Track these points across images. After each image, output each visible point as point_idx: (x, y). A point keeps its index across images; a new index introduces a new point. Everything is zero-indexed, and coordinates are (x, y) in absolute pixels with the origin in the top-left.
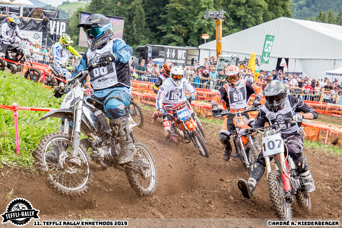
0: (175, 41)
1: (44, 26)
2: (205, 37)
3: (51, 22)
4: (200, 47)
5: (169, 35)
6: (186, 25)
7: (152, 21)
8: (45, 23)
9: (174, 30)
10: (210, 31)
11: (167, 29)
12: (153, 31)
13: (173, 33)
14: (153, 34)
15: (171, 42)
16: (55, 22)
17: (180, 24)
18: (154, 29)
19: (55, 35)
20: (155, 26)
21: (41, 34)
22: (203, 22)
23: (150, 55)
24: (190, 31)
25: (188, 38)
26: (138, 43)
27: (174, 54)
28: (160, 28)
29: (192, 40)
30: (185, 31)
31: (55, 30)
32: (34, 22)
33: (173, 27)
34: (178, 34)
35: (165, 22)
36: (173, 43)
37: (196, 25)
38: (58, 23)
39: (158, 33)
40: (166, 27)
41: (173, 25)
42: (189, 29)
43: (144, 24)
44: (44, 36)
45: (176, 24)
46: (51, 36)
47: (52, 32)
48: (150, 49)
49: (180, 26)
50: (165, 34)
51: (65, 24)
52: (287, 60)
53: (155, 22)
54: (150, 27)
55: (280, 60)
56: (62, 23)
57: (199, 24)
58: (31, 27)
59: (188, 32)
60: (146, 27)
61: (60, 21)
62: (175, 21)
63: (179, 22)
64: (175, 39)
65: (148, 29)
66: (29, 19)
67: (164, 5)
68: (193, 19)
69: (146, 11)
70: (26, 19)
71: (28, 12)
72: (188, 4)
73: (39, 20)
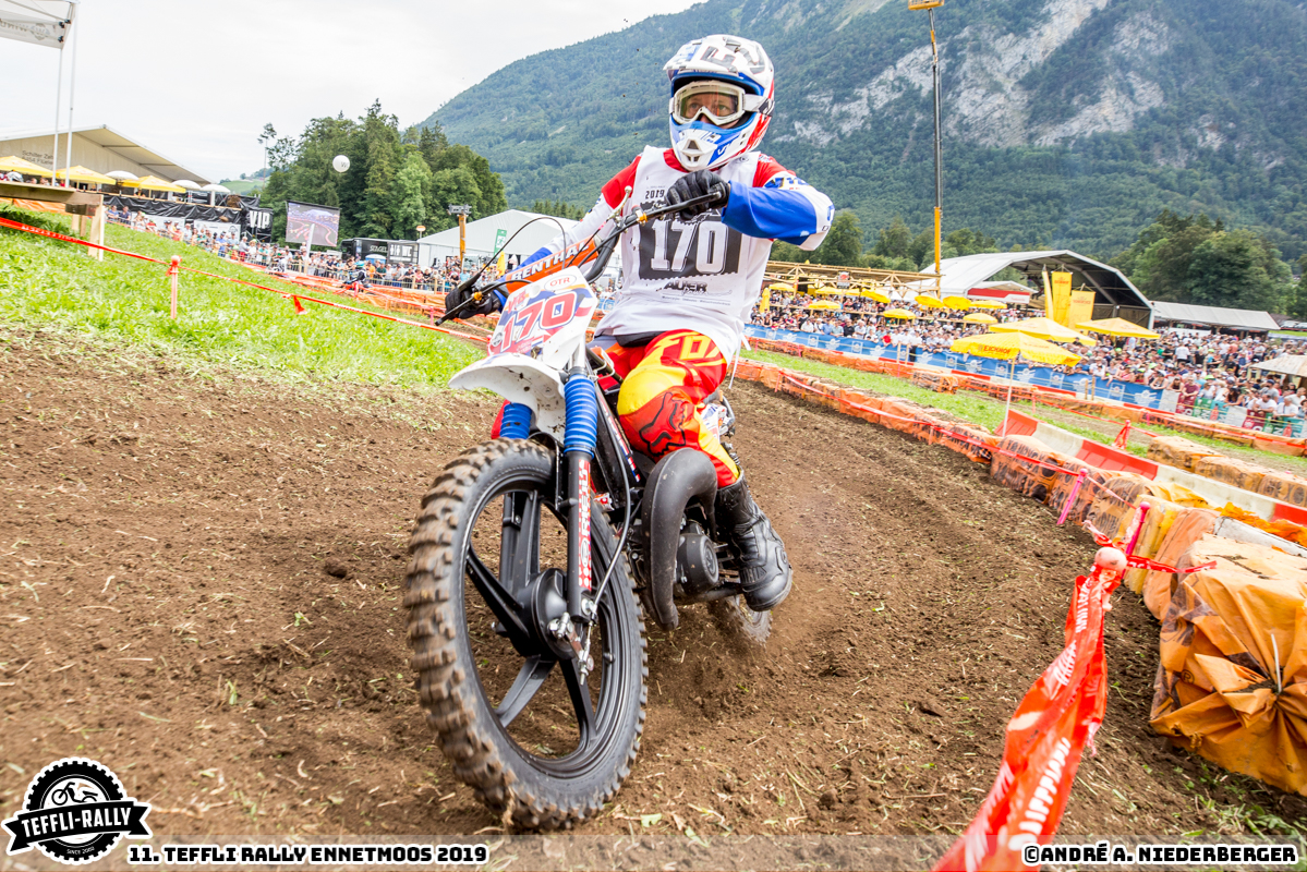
1: (243, 217)
2: (419, 229)
3: (250, 212)
4: (418, 241)
5: (369, 225)
6: (389, 214)
8: (244, 213)
9: (375, 219)
13: (374, 222)
16: (255, 212)
19: (256, 228)
20: (352, 213)
21: (238, 226)
22: (409, 210)
23: (359, 250)
24: (395, 221)
25: (392, 228)
27: (398, 251)
28: (358, 216)
29: (398, 231)
30: (388, 220)
31: (256, 223)
32: (231, 212)
33: (373, 215)
34: (381, 224)
35: (363, 209)
37: (400, 213)
38: (260, 213)
41: (373, 212)
42: (393, 217)
44: (242, 229)
45: (377, 211)
46: (249, 229)
47: (252, 225)
48: (358, 242)
49: (383, 214)
50: (364, 223)
51: (267, 215)
52: (519, 257)
55: (510, 256)
56: (265, 214)
57: (405, 212)
58: (225, 219)
59: (392, 222)
61: (262, 211)
63: (381, 210)
66: (224, 208)
67: (362, 189)
68: (397, 206)
69: (340, 195)
70: (220, 208)
71: (221, 199)
72: (390, 189)
73: (236, 210)
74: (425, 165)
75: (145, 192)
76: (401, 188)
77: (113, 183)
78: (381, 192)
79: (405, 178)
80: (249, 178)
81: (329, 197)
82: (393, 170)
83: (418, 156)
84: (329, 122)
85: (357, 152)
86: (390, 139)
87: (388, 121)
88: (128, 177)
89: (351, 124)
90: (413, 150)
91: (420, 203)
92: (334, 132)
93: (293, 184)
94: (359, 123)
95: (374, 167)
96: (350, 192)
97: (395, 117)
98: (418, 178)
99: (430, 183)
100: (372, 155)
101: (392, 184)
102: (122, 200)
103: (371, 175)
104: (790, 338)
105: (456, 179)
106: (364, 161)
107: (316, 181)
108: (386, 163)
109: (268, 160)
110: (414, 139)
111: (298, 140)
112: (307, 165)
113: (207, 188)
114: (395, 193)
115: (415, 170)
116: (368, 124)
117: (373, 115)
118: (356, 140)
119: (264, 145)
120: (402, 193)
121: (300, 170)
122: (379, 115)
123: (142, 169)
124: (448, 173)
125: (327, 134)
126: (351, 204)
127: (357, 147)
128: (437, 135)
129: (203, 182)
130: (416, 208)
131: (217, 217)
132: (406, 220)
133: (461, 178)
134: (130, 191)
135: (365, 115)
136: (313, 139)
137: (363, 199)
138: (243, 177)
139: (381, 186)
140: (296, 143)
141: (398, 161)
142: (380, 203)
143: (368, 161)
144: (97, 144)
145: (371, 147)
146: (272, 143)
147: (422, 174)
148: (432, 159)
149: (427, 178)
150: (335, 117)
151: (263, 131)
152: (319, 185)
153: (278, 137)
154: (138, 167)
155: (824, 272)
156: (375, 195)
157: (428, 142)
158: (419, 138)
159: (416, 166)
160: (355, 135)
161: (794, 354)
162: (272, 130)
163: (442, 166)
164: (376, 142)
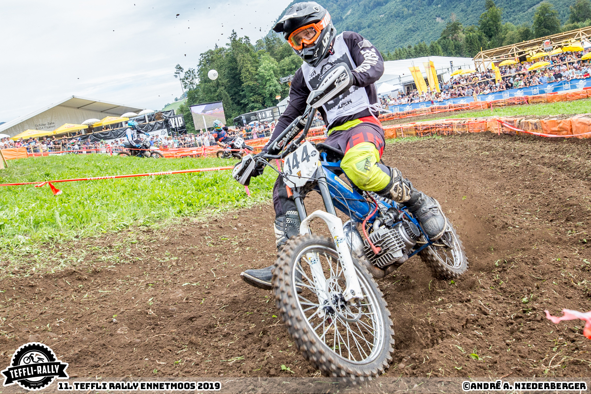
0: (256, 107)
1: (167, 124)
2: (278, 97)
3: (171, 119)
4: (278, 105)
5: (251, 105)
6: (261, 94)
7: (236, 99)
8: (166, 121)
9: (253, 100)
10: (278, 93)
11: (248, 100)
12: (238, 105)
13: (253, 102)
14: (239, 107)
15: (253, 109)
16: (173, 119)
17: (255, 95)
18: (239, 103)
19: (176, 128)
20: (239, 101)
21: (166, 130)
22: (271, 88)
23: (245, 122)
24: (265, 98)
25: (264, 102)
26: (230, 117)
27: (264, 115)
28: (243, 101)
29: (268, 103)
30: (260, 98)
31: (175, 124)
32: (159, 123)
33: (251, 98)
34: (257, 102)
35: (245, 96)
36: (255, 109)
37: (267, 92)
38: (176, 118)
39: (242, 105)
40: (247, 100)
41: (251, 97)
42: (263, 96)
43: (231, 102)
44: (168, 131)
45: (253, 96)
46: (173, 129)
47: (174, 127)
48: (243, 117)
49: (257, 96)
50: (247, 104)
51: (181, 118)
53: (238, 99)
54: (236, 103)
56: (179, 118)
57: (269, 91)
58: (157, 128)
59: (263, 99)
60: (233, 104)
61: (177, 117)
62: (252, 94)
63: (255, 94)
64: (255, 106)
65: (235, 105)
66: (155, 122)
67: (240, 85)
68: (263, 88)
69: (229, 93)
70: (152, 123)
71: (152, 117)
72: (256, 80)
73: (161, 121)
74: (272, 59)
75: (107, 127)
76: (263, 77)
77: (87, 127)
78: (251, 83)
79: (263, 71)
80: (180, 99)
81: (223, 96)
82: (254, 69)
83: (267, 55)
84: (211, 52)
85: (231, 65)
86: (248, 51)
87: (244, 41)
88: (95, 121)
89: (223, 49)
90: (263, 53)
91: (276, 82)
92: (215, 58)
93: (201, 95)
94: (227, 47)
95: (243, 70)
96: (235, 89)
97: (247, 37)
98: (270, 68)
99: (278, 69)
100: (240, 64)
101: (256, 77)
102: (95, 136)
103: (243, 75)
104: (519, 94)
105: (293, 62)
106: (237, 68)
107: (213, 89)
108: (249, 65)
109: (183, 86)
110: (262, 46)
111: (196, 69)
112: (205, 81)
113: (141, 113)
114: (260, 81)
115: (268, 64)
116: (232, 46)
117: (234, 40)
118: (229, 58)
119: (178, 78)
120: (264, 80)
121: (203, 86)
122: (237, 39)
123: (103, 114)
124: (287, 60)
125: (210, 60)
126: (237, 95)
127: (231, 62)
128: (275, 40)
129: (138, 111)
130: (275, 86)
131: (153, 128)
132: (271, 95)
133: (296, 60)
134: (100, 128)
135: (229, 42)
136: (205, 66)
137: (243, 91)
138: (176, 100)
139: (251, 80)
140: (196, 71)
141: (256, 63)
142: (253, 90)
143: (239, 68)
144: (74, 108)
145: (238, 59)
146: (182, 75)
147: (272, 65)
148: (276, 54)
149: (276, 67)
150: (213, 49)
151: (175, 70)
152: (215, 91)
153: (186, 70)
154: (101, 114)
155: (534, 45)
156: (249, 86)
157: (271, 45)
158: (265, 44)
159: (267, 62)
160: (227, 55)
161: (523, 104)
162: (180, 68)
163: (282, 57)
164: (240, 55)
